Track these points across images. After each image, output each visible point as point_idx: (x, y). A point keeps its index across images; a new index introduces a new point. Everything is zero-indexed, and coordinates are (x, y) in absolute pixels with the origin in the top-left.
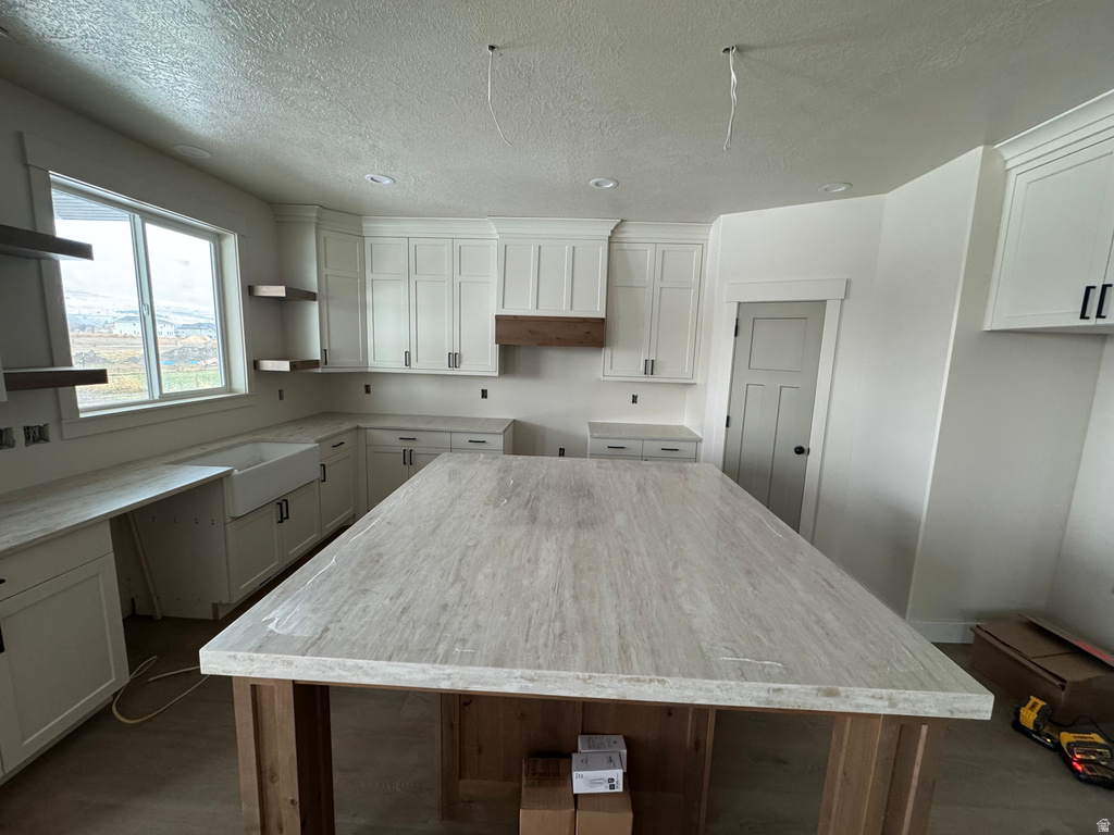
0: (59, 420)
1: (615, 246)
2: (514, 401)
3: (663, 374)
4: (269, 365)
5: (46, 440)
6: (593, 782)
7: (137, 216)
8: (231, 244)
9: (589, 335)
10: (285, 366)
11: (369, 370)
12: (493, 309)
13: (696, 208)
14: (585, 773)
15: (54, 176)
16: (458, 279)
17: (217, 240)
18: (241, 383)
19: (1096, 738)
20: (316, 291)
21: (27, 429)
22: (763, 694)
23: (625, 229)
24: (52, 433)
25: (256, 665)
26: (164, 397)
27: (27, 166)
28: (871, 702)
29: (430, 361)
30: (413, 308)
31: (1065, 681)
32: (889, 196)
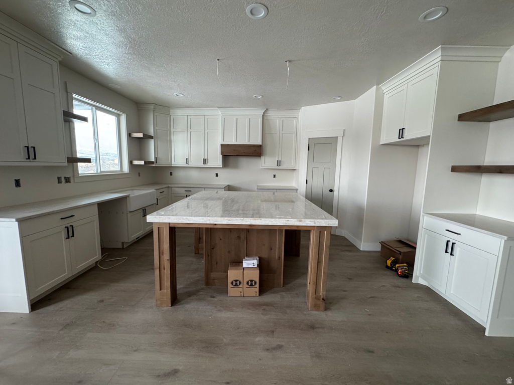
0: (74, 176)
1: (265, 118)
2: (228, 177)
3: (283, 166)
4: (136, 162)
5: (70, 182)
6: (248, 264)
7: (94, 108)
8: (123, 118)
9: (255, 152)
10: (142, 163)
11: (173, 166)
12: (220, 142)
13: (293, 104)
14: (246, 261)
15: (74, 96)
16: (206, 131)
17: (118, 116)
18: (126, 169)
19: (405, 264)
20: (153, 135)
21: (65, 178)
22: (285, 222)
23: (268, 112)
24: (72, 180)
25: (161, 219)
26: (101, 172)
27: (67, 92)
28: (310, 223)
29: (196, 162)
30: (189, 142)
31: (401, 252)
32: (356, 101)
